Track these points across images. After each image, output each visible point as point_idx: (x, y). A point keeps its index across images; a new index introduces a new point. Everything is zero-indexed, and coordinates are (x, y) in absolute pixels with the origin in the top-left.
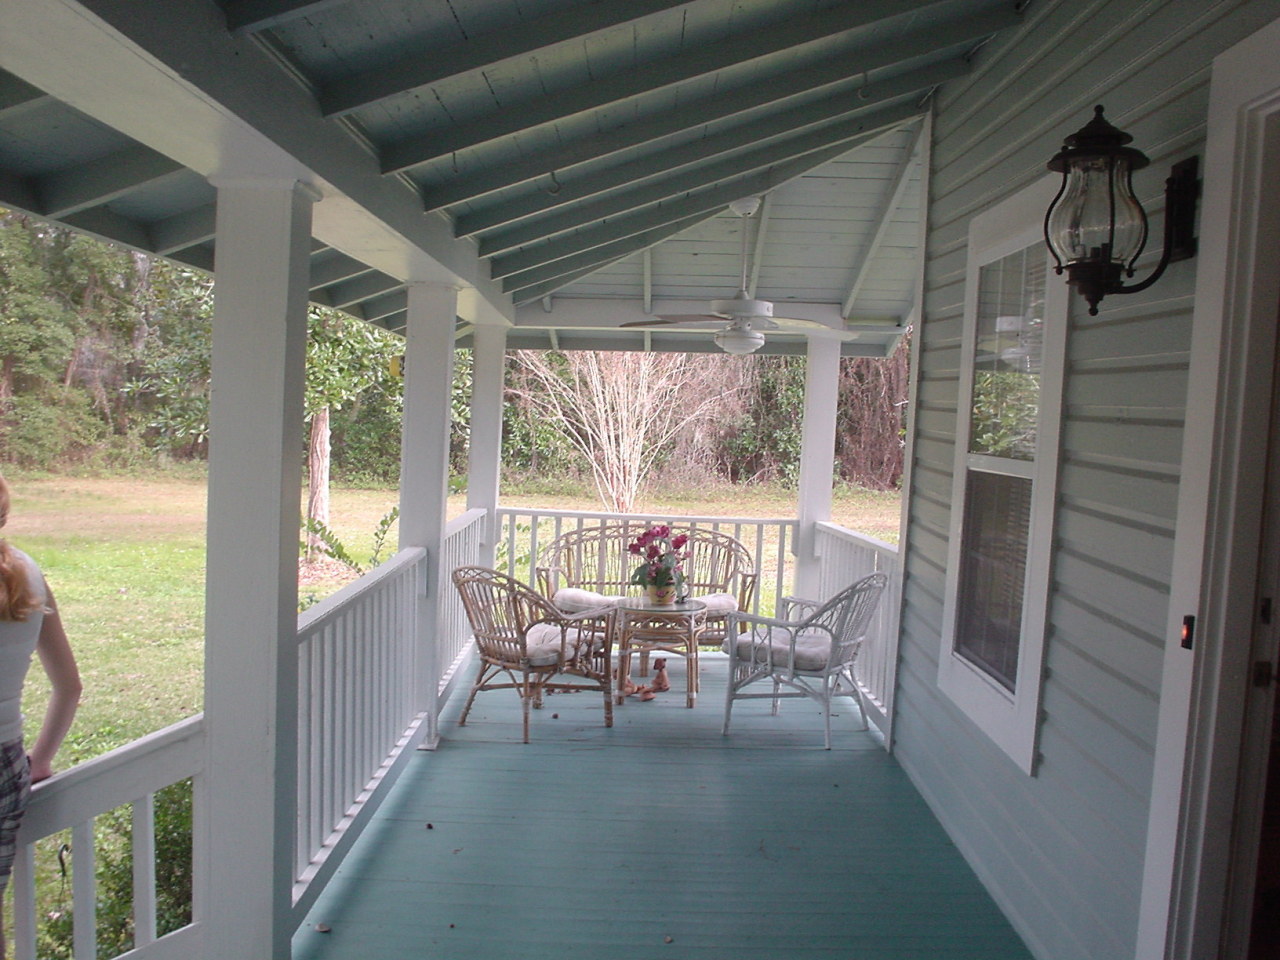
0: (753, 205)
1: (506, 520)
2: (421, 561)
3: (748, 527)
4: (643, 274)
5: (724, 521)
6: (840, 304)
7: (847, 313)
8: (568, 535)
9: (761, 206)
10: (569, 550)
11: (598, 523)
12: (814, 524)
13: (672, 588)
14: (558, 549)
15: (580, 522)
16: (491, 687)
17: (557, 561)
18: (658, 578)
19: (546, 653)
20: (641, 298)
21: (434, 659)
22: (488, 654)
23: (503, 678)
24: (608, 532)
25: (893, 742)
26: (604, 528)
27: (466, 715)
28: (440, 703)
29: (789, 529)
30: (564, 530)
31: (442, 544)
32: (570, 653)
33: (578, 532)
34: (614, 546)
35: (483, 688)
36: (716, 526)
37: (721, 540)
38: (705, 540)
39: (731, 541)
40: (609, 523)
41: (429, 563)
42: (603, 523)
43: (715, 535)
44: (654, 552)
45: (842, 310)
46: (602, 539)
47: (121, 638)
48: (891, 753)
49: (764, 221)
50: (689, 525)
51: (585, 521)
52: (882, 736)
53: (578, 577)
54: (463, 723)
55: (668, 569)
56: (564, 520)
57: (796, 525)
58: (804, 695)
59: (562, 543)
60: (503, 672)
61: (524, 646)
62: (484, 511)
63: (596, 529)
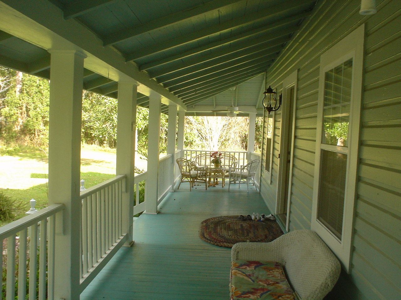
0: (234, 88)
1: (185, 152)
2: (171, 157)
3: (237, 153)
4: (213, 101)
5: (232, 152)
6: (255, 106)
7: (257, 107)
8: (198, 155)
9: (236, 88)
10: (199, 158)
11: (204, 153)
12: (250, 153)
13: (219, 164)
14: (196, 158)
15: (201, 153)
16: (184, 182)
17: (196, 160)
18: (217, 162)
19: (194, 174)
20: (213, 105)
21: (173, 176)
22: (183, 175)
23: (186, 180)
24: (207, 155)
25: (260, 191)
26: (206, 154)
27: (179, 187)
28: (174, 184)
29: (245, 154)
30: (197, 155)
31: (175, 154)
32: (199, 175)
33: (201, 155)
34: (208, 157)
35: (182, 182)
36: (230, 153)
37: (231, 156)
38: (227, 156)
39: (233, 156)
40: (207, 153)
41: (173, 157)
42: (206, 153)
43: (230, 155)
44: (215, 157)
45: (256, 108)
46: (206, 156)
47: (94, 183)
48: (260, 193)
49: (237, 90)
50: (224, 153)
51: (202, 152)
52: (258, 190)
53: (201, 164)
54: (178, 189)
55: (218, 160)
56: (198, 152)
57: (247, 153)
58: (244, 183)
59: (197, 157)
60: (186, 179)
61: (190, 173)
62: (181, 150)
63: (204, 154)
